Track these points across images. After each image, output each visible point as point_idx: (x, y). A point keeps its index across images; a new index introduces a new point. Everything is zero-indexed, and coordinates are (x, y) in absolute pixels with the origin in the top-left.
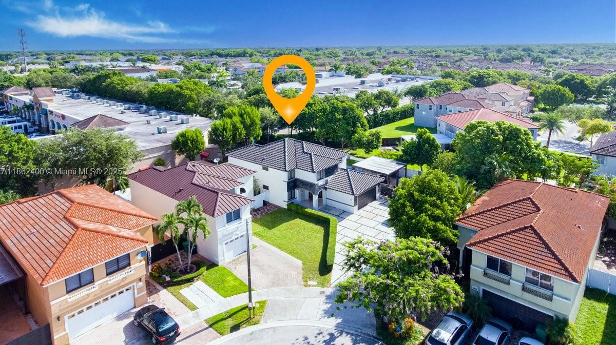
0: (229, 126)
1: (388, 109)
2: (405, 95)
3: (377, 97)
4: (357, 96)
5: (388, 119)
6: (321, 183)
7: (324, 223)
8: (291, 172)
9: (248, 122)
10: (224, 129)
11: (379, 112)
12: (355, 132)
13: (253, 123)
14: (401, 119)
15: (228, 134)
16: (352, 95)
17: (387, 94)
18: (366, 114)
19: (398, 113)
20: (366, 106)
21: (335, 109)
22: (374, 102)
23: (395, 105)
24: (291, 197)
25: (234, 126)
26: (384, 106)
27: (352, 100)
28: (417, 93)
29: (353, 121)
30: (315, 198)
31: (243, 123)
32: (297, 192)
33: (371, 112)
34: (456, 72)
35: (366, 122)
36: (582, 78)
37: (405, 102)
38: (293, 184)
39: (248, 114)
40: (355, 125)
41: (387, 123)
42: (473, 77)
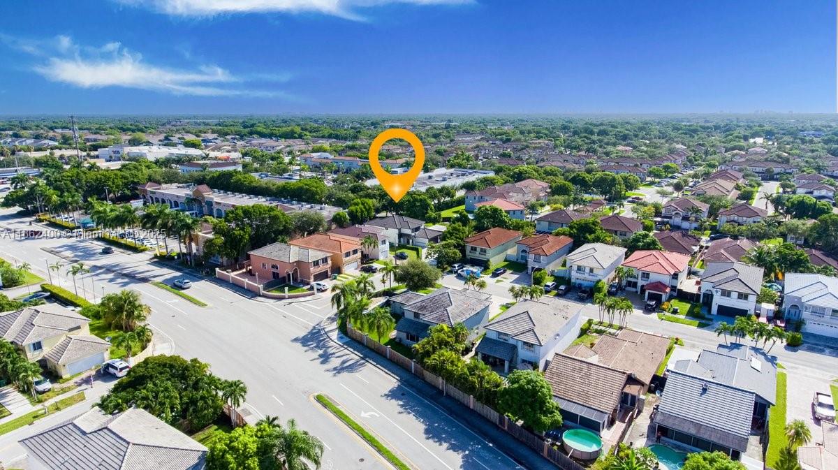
0: (359, 210)
1: (448, 199)
2: (461, 189)
3: (441, 190)
4: (427, 190)
5: (448, 206)
6: (413, 234)
7: (417, 250)
8: (400, 230)
9: (367, 207)
10: (357, 211)
11: (442, 201)
12: (427, 213)
13: (370, 208)
14: (457, 206)
15: (359, 214)
16: (423, 189)
17: (447, 188)
18: (433, 203)
19: (454, 202)
20: (433, 197)
21: (416, 200)
22: (438, 194)
23: (452, 197)
24: (400, 241)
25: (361, 209)
26: (445, 198)
27: (424, 194)
28: (469, 187)
29: (425, 206)
30: (411, 241)
31: (365, 208)
32: (402, 239)
33: (436, 202)
34: (507, 167)
35: (433, 207)
36: (584, 176)
37: (460, 194)
38: (401, 235)
39: (367, 203)
40: (427, 209)
41: (447, 209)
42: (515, 173)
